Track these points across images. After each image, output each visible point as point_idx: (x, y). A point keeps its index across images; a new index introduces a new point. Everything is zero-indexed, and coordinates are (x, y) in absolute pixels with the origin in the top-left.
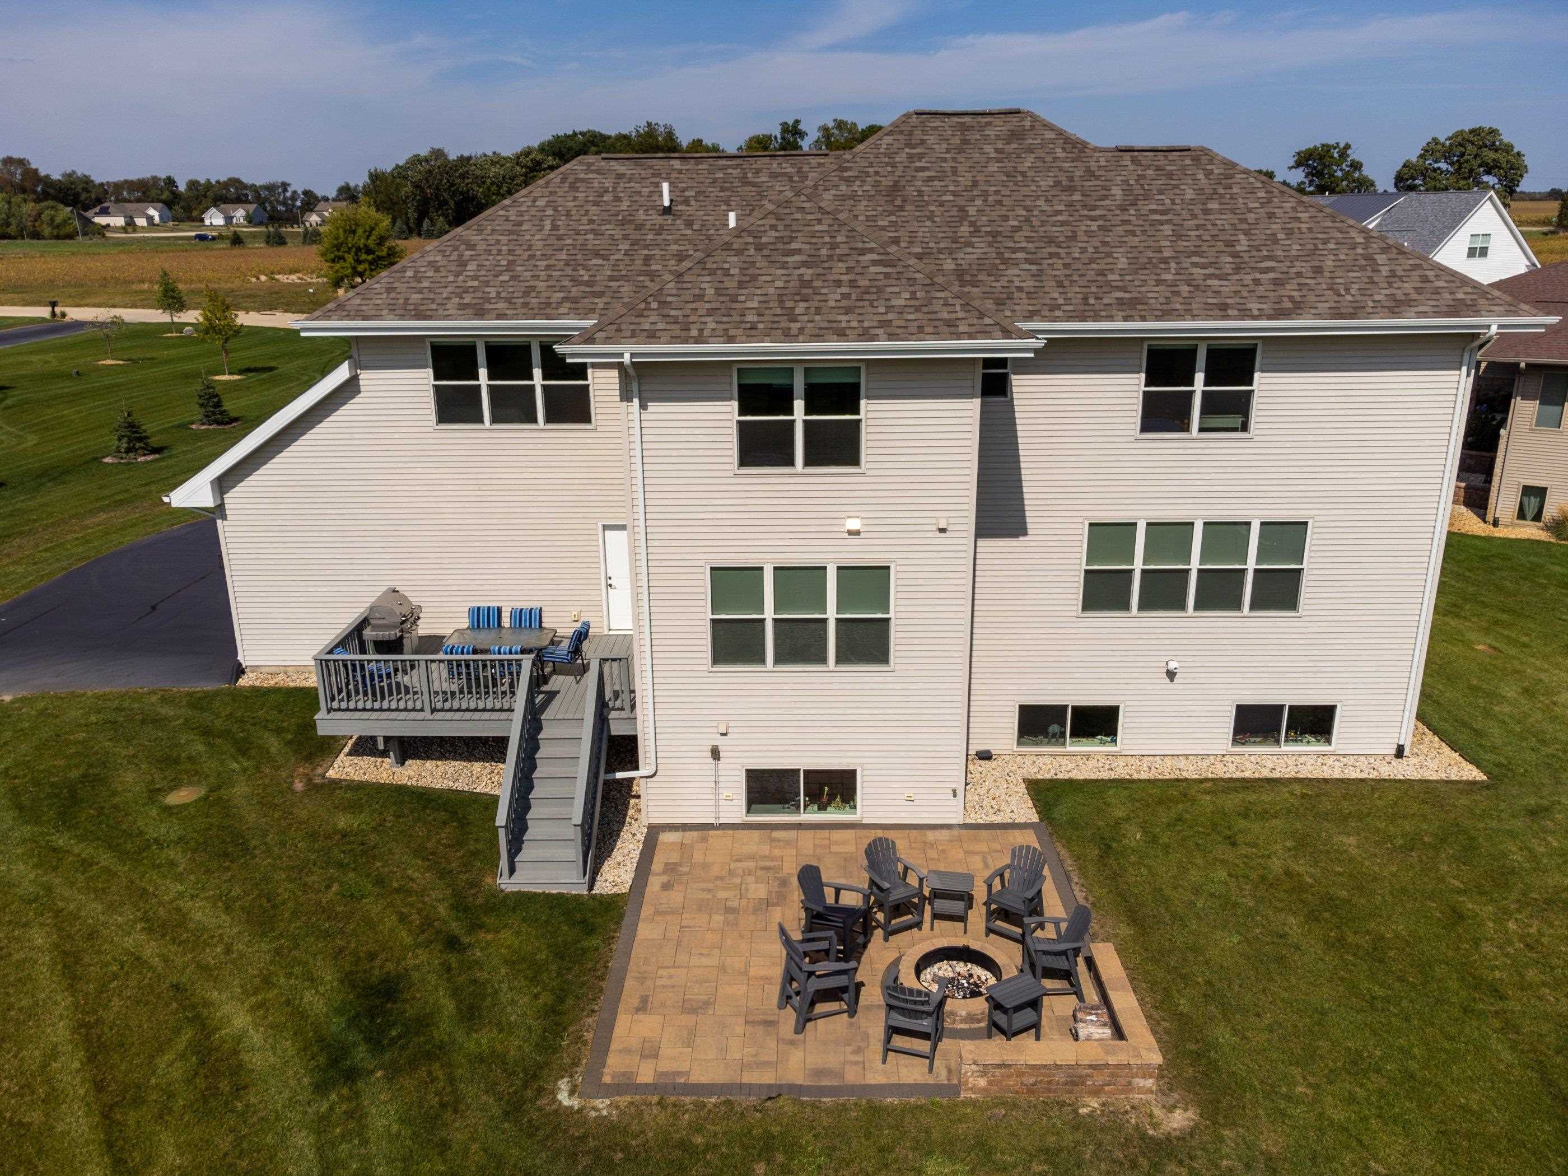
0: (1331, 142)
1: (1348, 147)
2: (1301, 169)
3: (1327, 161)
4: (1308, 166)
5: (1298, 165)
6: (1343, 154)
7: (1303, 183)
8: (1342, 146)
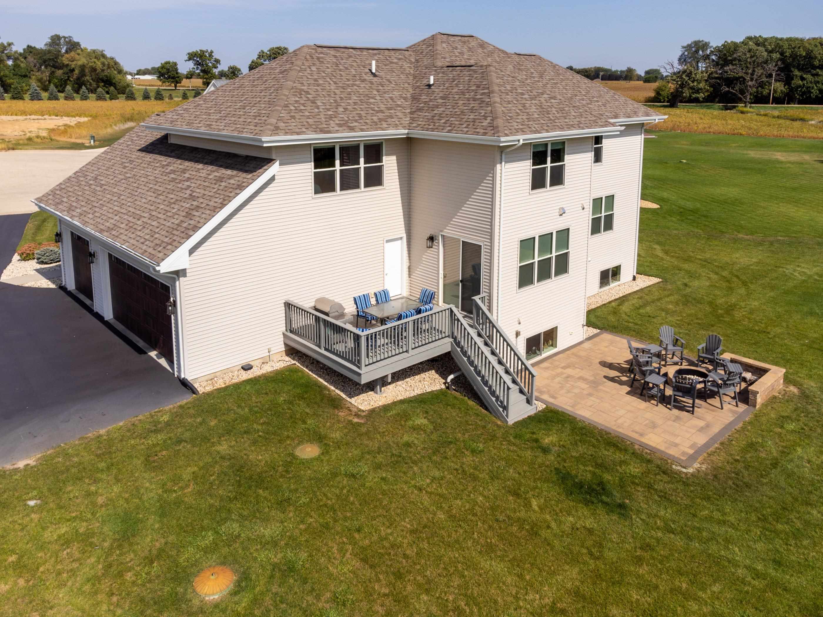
0: (204, 49)
1: (212, 52)
2: (191, 61)
3: (203, 58)
4: (194, 60)
5: (190, 59)
6: (211, 55)
7: (193, 68)
8: (209, 51)
